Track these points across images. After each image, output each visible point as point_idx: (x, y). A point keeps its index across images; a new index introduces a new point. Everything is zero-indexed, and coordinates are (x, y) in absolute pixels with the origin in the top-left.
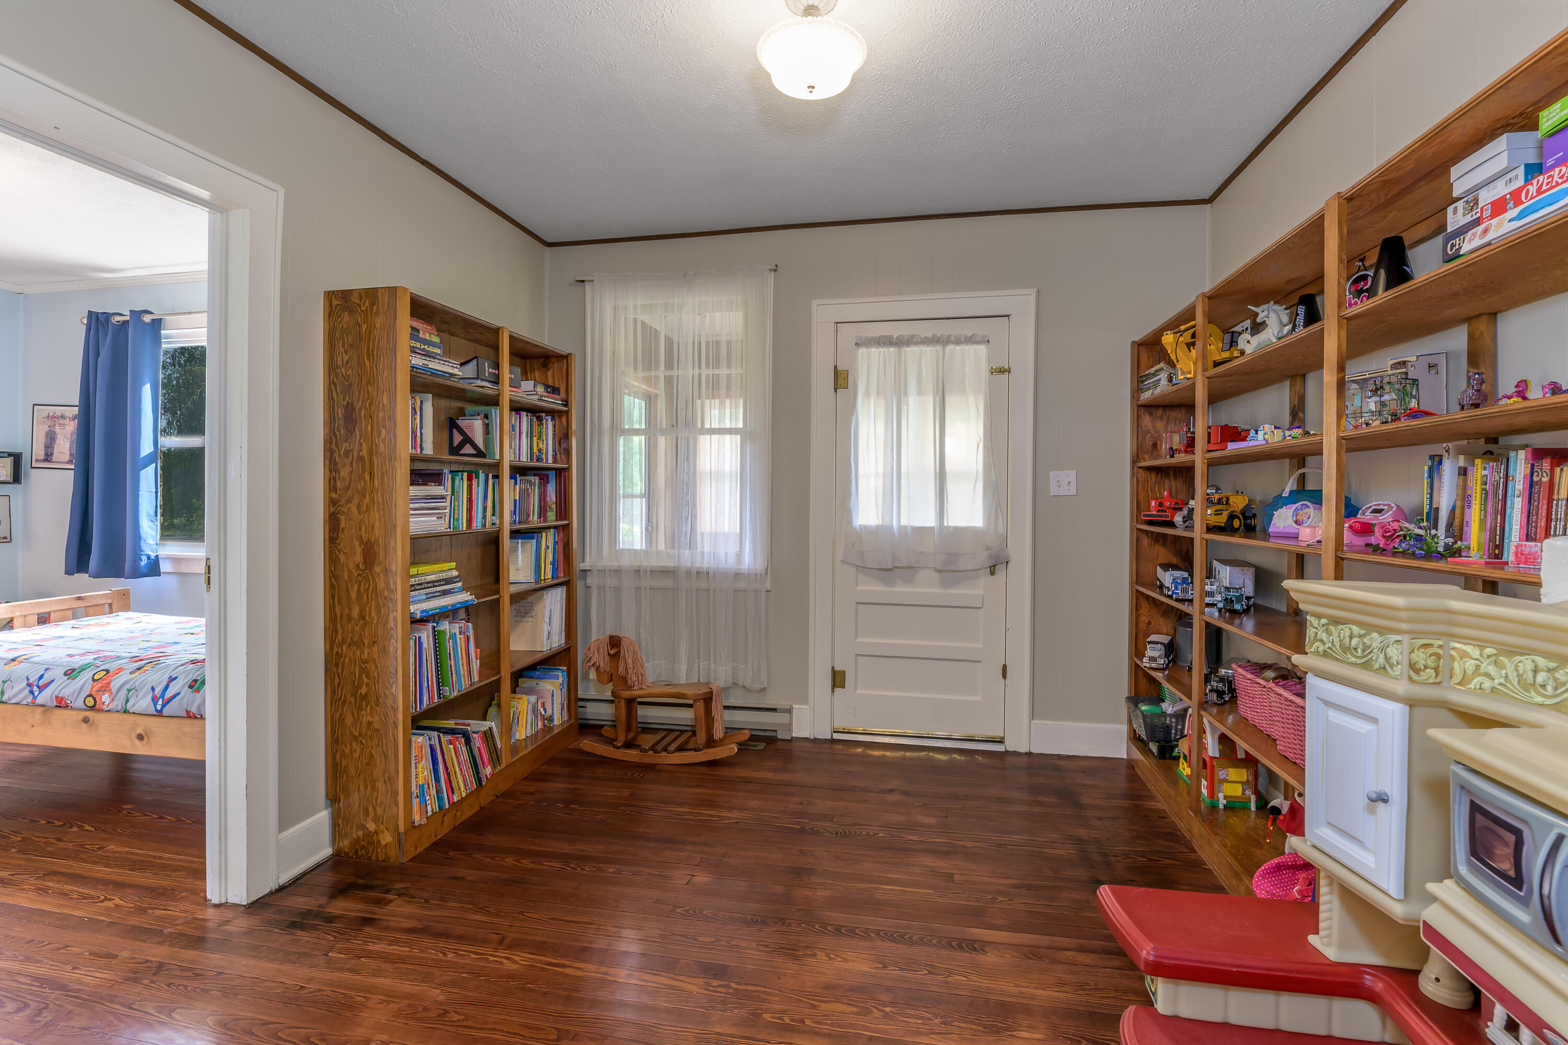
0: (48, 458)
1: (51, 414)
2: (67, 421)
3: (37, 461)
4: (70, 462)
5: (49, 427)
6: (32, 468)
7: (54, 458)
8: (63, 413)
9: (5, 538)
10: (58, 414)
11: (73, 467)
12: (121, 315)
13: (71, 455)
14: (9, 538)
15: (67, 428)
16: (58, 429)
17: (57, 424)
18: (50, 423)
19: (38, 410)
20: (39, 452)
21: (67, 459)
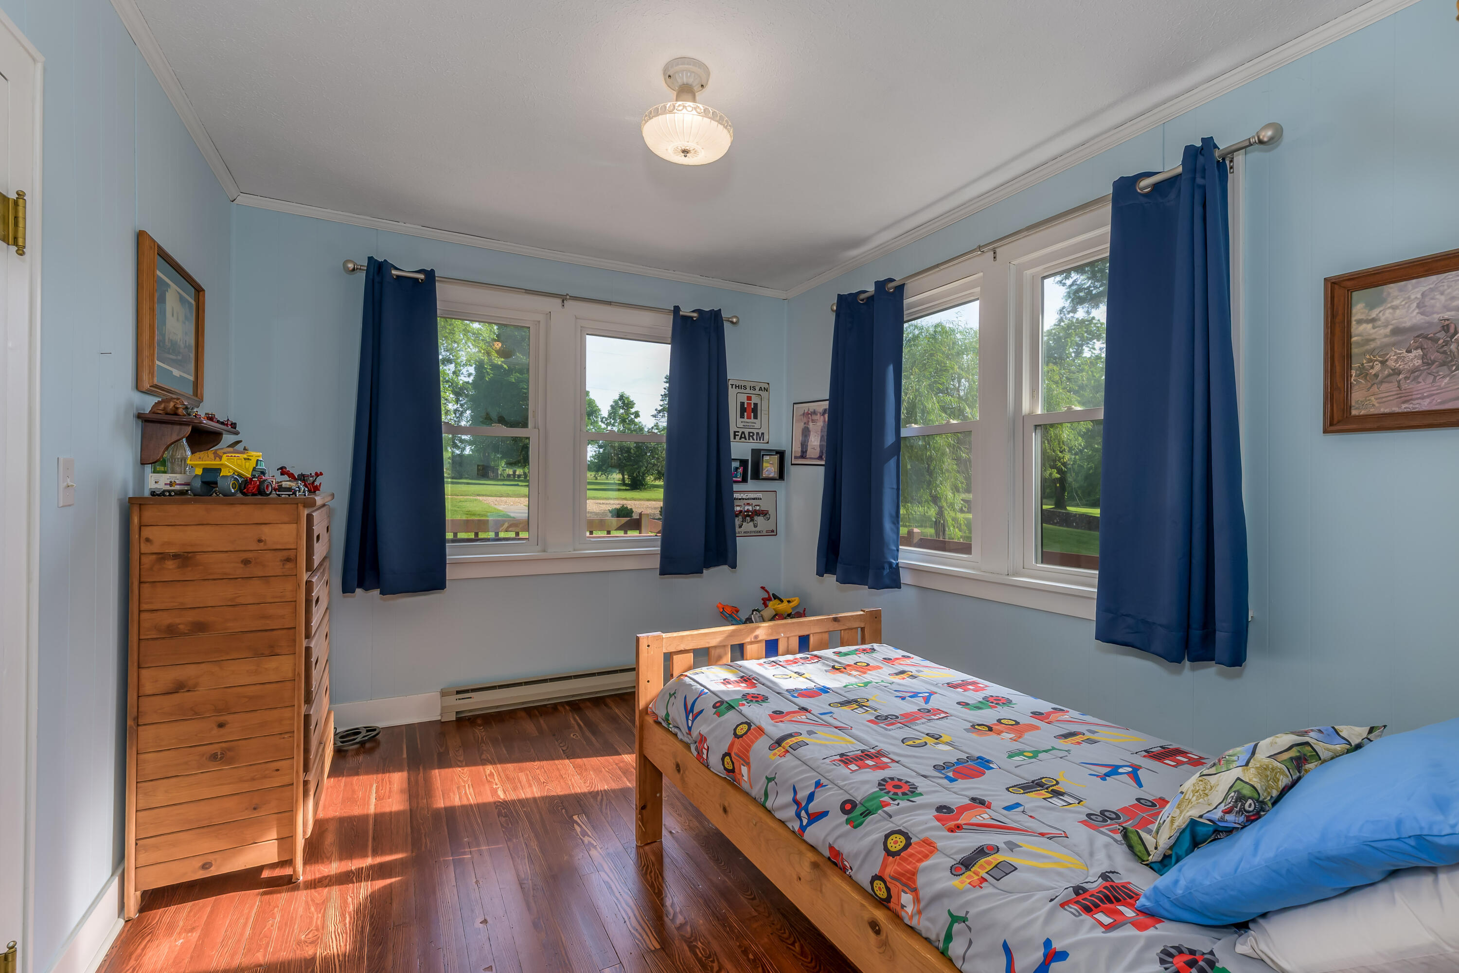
0: (803, 455)
1: (806, 411)
2: (818, 417)
3: (796, 458)
4: (820, 458)
5: (805, 423)
6: (792, 464)
7: (808, 455)
8: (815, 408)
9: (773, 531)
10: (811, 410)
11: (823, 463)
12: (865, 292)
13: (821, 452)
14: (775, 531)
15: (818, 424)
16: (811, 425)
17: (810, 420)
18: (805, 420)
19: (797, 408)
20: (797, 449)
21: (817, 455)
